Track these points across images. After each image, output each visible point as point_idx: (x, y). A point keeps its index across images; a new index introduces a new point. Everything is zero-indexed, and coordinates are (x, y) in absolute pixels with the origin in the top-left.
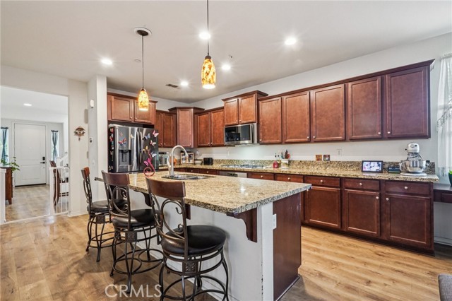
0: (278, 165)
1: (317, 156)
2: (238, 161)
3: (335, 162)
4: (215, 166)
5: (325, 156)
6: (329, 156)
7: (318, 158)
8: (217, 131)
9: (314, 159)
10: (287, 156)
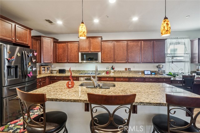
0: (107, 73)
1: (125, 68)
2: (84, 71)
3: (133, 71)
4: (68, 74)
5: (129, 69)
6: (130, 68)
7: (126, 69)
8: (72, 54)
9: (124, 70)
10: (113, 68)
